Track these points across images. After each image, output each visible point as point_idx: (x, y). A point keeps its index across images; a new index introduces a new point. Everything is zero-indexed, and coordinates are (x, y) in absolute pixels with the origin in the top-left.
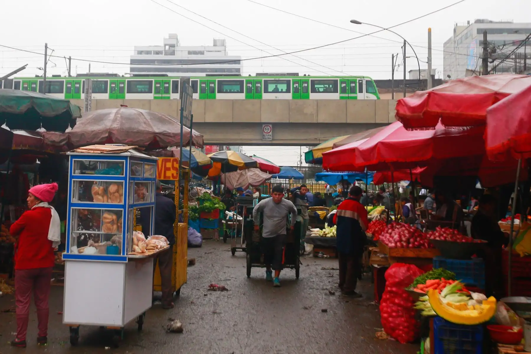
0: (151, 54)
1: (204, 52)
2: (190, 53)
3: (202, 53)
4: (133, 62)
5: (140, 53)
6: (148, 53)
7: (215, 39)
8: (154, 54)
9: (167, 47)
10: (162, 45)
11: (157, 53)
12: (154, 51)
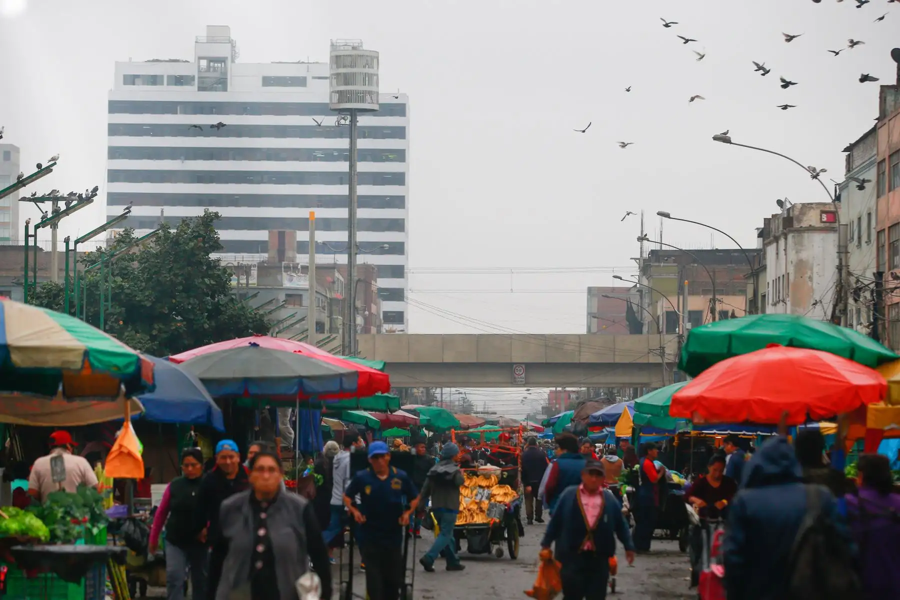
0: (162, 84)
1: (305, 79)
2: (268, 81)
3: (300, 82)
4: (115, 107)
5: (131, 80)
6: (154, 80)
7: (334, 41)
8: (168, 84)
9: (204, 63)
10: (192, 59)
11: (179, 80)
12: (169, 77)
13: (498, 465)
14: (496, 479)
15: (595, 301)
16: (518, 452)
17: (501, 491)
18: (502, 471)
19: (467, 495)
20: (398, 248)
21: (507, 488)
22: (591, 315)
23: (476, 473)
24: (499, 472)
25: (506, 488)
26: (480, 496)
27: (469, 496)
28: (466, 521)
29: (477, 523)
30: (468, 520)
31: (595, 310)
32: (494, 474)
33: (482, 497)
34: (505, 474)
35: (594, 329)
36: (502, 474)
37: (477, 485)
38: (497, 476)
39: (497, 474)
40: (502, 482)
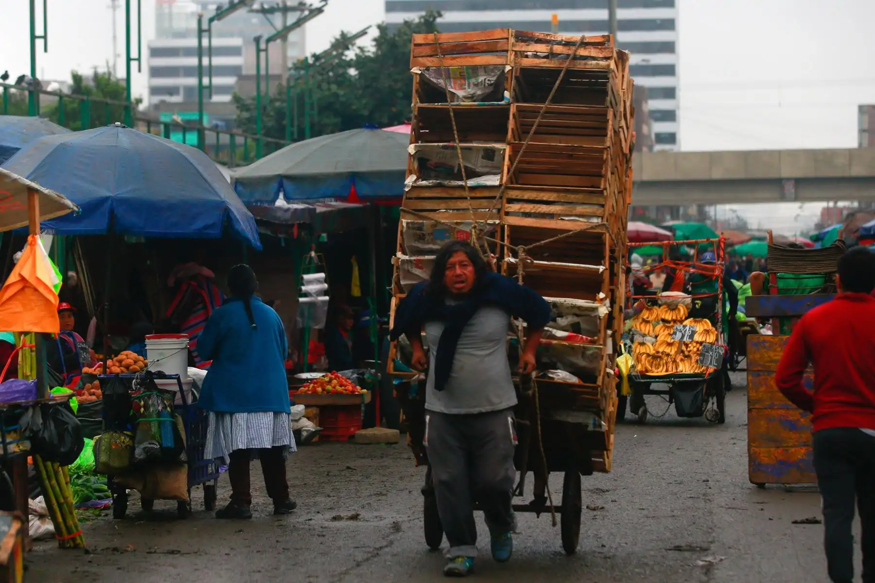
13: (685, 291)
14: (686, 309)
15: (866, 118)
16: (717, 272)
17: (699, 328)
18: (693, 300)
19: (649, 333)
20: (669, 70)
21: (706, 322)
22: (862, 131)
23: (657, 301)
24: (689, 300)
25: (703, 322)
26: (679, 335)
27: (651, 334)
28: (667, 371)
29: (684, 372)
30: (670, 369)
31: (866, 126)
32: (683, 303)
33: (683, 336)
34: (697, 304)
35: (865, 143)
36: (694, 304)
37: (660, 318)
38: (687, 306)
39: (686, 303)
40: (694, 314)
